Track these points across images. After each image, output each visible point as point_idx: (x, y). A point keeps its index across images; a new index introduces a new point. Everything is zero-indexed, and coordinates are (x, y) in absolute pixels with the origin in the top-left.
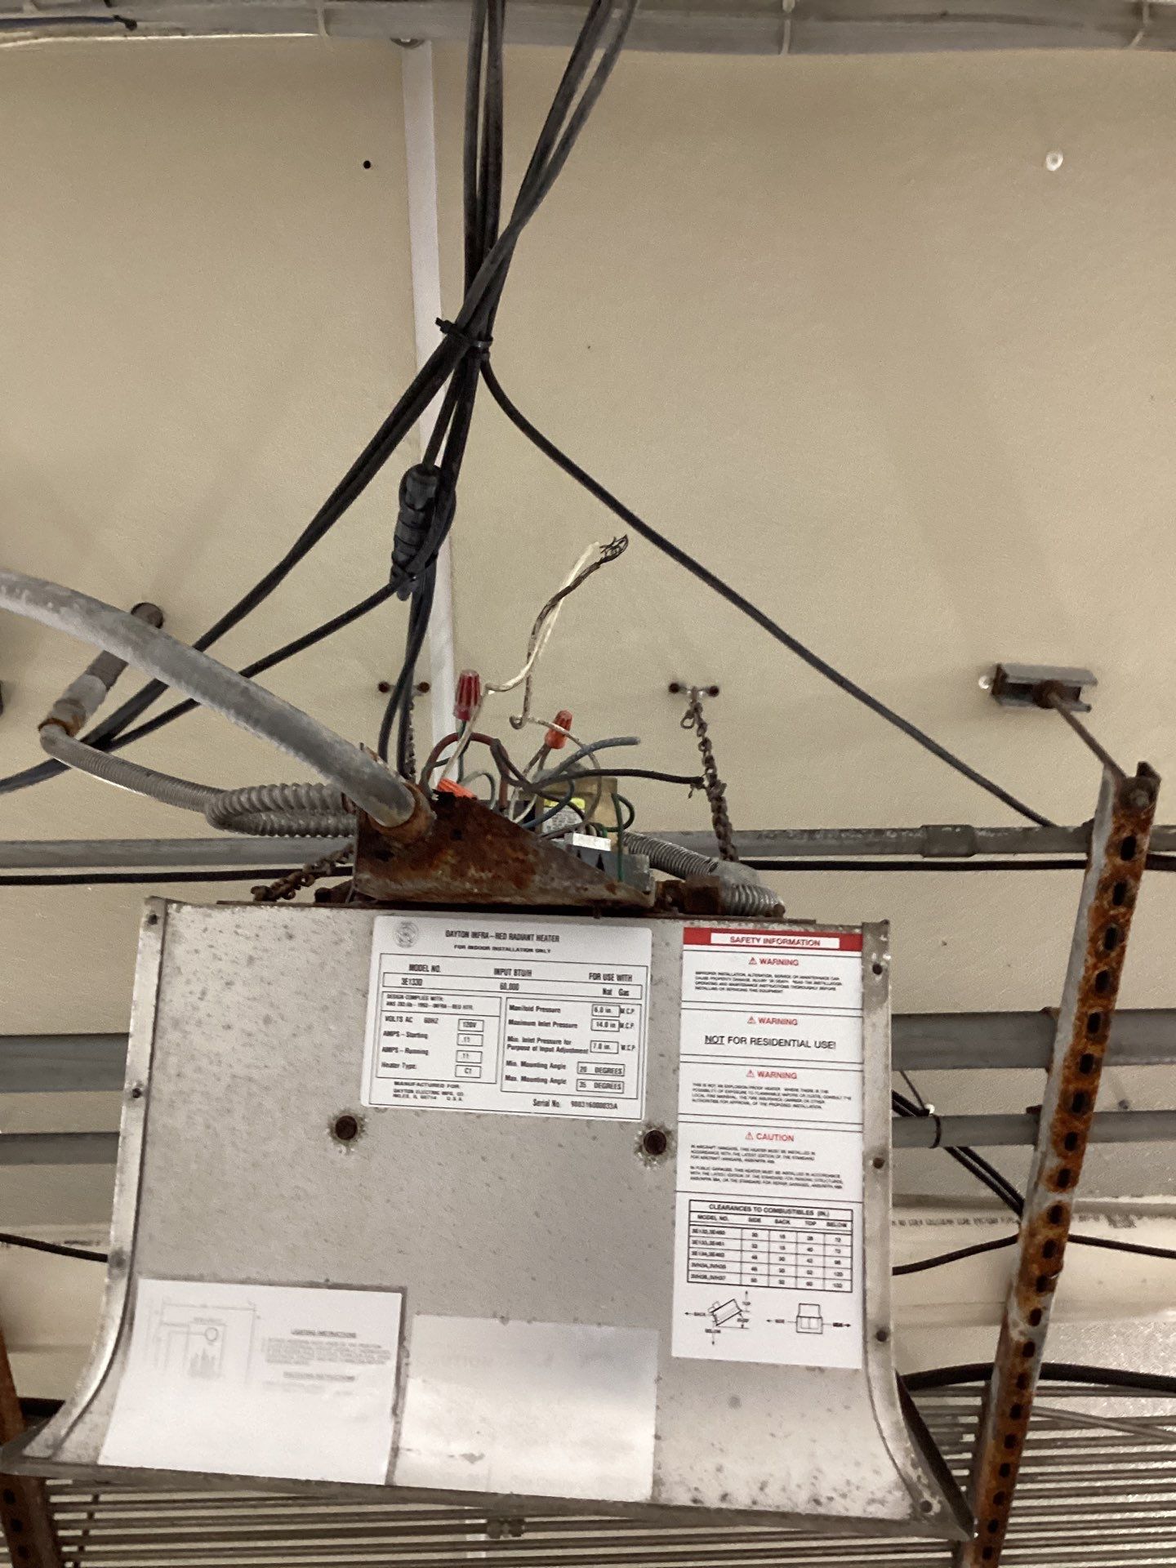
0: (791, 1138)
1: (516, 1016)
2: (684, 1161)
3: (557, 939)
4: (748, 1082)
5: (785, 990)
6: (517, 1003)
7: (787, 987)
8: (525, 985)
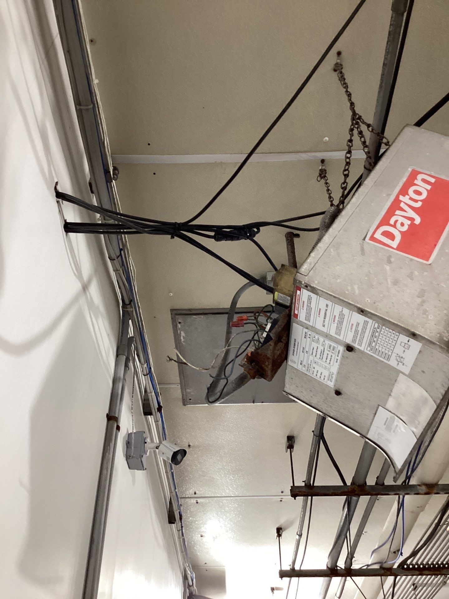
0: (352, 324)
1: (314, 354)
2: (356, 345)
3: (295, 340)
4: (336, 325)
5: (311, 307)
6: (311, 353)
7: (310, 306)
8: (307, 349)
